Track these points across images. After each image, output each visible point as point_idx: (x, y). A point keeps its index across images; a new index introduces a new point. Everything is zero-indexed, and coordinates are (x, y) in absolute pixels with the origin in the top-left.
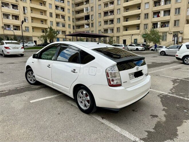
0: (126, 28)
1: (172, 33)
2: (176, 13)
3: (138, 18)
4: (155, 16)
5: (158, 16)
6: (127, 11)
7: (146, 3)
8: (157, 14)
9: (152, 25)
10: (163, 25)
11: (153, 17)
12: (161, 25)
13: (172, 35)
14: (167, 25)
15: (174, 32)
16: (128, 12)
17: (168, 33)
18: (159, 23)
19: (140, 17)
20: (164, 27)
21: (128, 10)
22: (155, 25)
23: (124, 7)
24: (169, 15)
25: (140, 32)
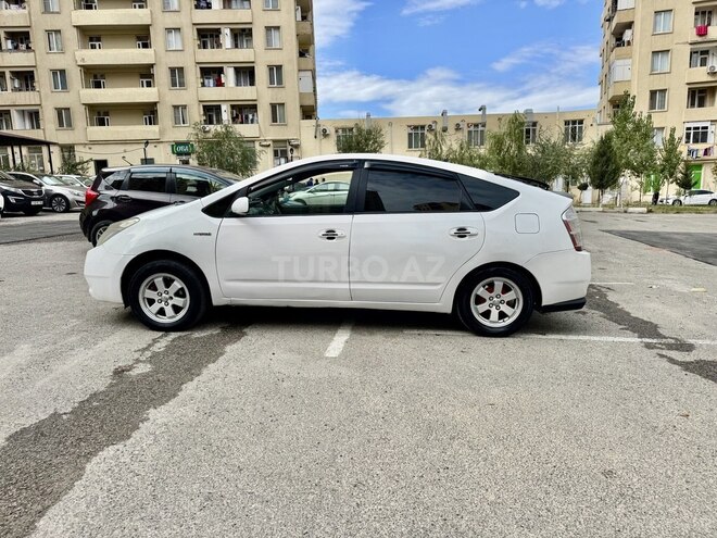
0: (100, 114)
1: (270, 143)
2: (272, 82)
3: (145, 81)
4: (206, 81)
5: (219, 84)
6: (93, 47)
7: (169, 30)
8: (212, 73)
9: (202, 112)
10: (237, 116)
11: (203, 85)
12: (232, 113)
13: (270, 152)
14: (250, 117)
15: (274, 141)
16: (97, 51)
17: (257, 144)
18: (224, 107)
19: (152, 76)
20: (242, 123)
21: (97, 44)
22: (211, 111)
23: (77, 27)
24: (252, 83)
25: (161, 132)
